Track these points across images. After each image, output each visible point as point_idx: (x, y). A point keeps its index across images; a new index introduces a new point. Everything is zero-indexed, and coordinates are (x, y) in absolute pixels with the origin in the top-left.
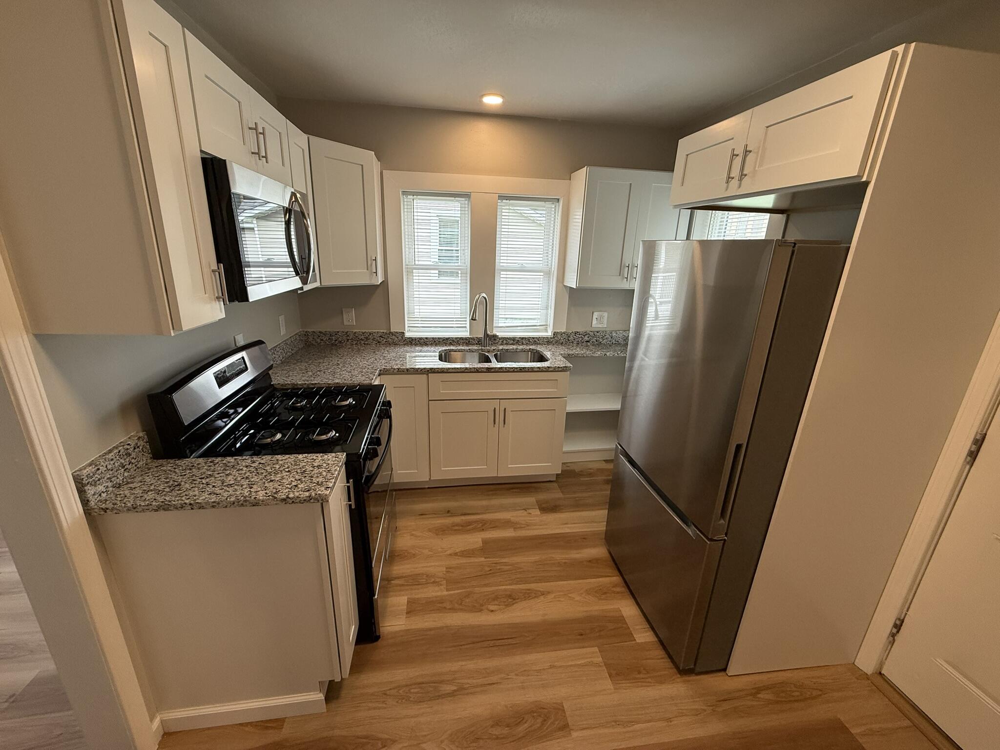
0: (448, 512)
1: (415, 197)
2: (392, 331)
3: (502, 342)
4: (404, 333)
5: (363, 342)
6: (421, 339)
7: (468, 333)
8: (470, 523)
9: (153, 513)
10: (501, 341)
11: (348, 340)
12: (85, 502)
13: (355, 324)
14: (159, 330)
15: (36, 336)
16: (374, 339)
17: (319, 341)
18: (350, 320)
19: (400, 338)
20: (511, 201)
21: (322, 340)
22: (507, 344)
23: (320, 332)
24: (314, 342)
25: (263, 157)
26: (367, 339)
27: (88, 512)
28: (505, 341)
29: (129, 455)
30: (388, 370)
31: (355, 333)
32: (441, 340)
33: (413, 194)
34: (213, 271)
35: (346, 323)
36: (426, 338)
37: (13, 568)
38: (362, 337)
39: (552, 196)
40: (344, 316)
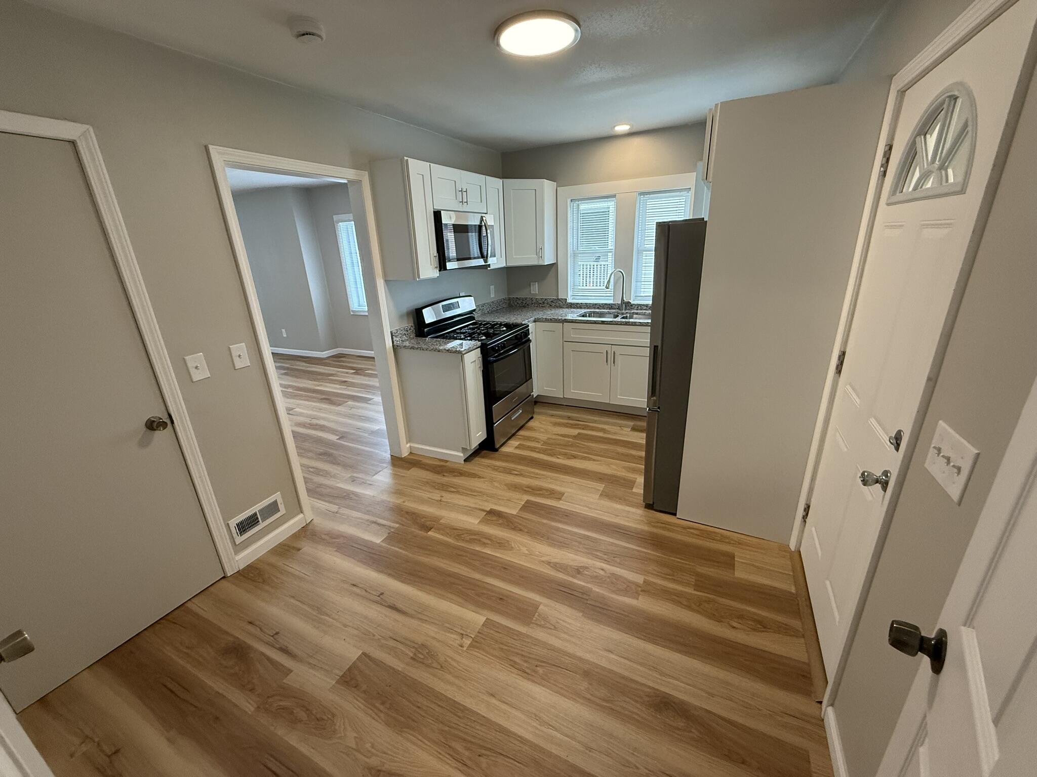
0: (569, 418)
1: (580, 202)
2: (559, 298)
3: (638, 307)
4: (566, 299)
5: (541, 305)
6: (577, 304)
7: (612, 301)
8: (578, 425)
9: (409, 349)
10: (636, 306)
11: (532, 303)
12: (393, 342)
13: (537, 293)
14: (414, 278)
15: (385, 281)
16: (548, 303)
17: (516, 304)
18: (535, 290)
19: (564, 303)
20: (651, 196)
21: (518, 303)
22: (641, 309)
23: (517, 298)
24: (513, 304)
25: (465, 202)
26: (544, 303)
27: (393, 346)
28: (639, 307)
29: (407, 331)
30: (540, 319)
31: (537, 299)
32: (591, 305)
33: (579, 200)
34: (435, 256)
35: (532, 292)
36: (581, 303)
37: (380, 398)
38: (541, 302)
39: (682, 187)
40: (532, 288)
